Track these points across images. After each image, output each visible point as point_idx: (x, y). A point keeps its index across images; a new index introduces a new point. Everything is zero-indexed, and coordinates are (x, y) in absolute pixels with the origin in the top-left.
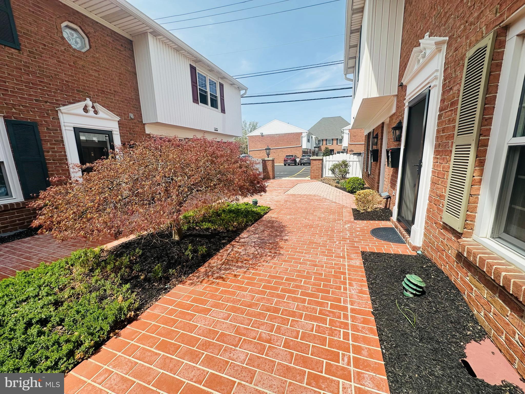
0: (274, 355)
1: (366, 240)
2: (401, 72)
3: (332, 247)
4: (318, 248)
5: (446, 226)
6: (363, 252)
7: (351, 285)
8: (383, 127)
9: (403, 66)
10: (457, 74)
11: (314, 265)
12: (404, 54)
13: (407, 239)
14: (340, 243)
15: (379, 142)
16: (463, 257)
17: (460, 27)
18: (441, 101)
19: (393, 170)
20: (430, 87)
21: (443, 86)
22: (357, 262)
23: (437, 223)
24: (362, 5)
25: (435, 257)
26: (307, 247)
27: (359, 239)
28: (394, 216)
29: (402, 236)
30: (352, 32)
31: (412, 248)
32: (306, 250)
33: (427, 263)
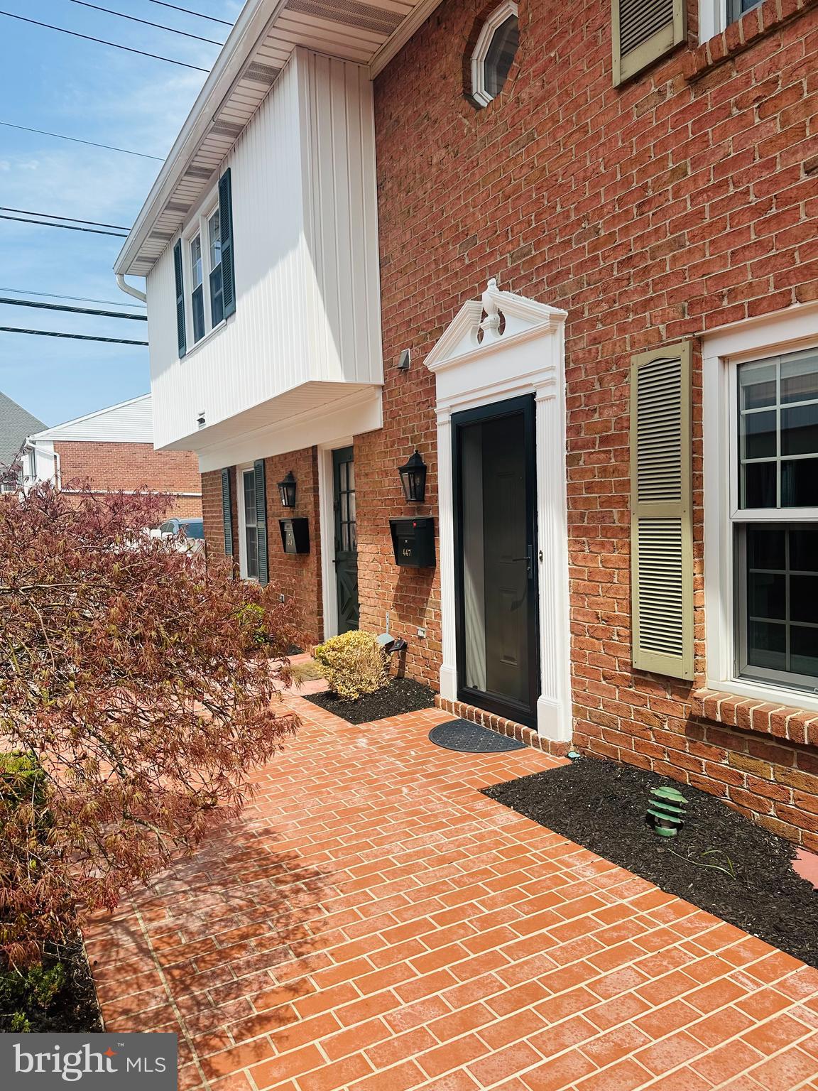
1: (453, 763)
2: (392, 334)
3: (412, 805)
4: (385, 821)
5: (643, 678)
6: (483, 791)
7: (568, 865)
8: (315, 458)
9: (399, 320)
10: (606, 387)
11: (442, 860)
12: (400, 297)
13: (527, 734)
14: (412, 789)
15: (304, 498)
16: (705, 727)
17: (598, 304)
18: (569, 429)
19: (402, 572)
20: (533, 395)
21: (571, 402)
22: (507, 816)
23: (613, 677)
24: (243, 122)
25: (625, 751)
26: (353, 827)
27: (436, 766)
28: (448, 689)
29: (502, 731)
30: (190, 171)
31: (558, 749)
32: (367, 835)
33: (614, 769)
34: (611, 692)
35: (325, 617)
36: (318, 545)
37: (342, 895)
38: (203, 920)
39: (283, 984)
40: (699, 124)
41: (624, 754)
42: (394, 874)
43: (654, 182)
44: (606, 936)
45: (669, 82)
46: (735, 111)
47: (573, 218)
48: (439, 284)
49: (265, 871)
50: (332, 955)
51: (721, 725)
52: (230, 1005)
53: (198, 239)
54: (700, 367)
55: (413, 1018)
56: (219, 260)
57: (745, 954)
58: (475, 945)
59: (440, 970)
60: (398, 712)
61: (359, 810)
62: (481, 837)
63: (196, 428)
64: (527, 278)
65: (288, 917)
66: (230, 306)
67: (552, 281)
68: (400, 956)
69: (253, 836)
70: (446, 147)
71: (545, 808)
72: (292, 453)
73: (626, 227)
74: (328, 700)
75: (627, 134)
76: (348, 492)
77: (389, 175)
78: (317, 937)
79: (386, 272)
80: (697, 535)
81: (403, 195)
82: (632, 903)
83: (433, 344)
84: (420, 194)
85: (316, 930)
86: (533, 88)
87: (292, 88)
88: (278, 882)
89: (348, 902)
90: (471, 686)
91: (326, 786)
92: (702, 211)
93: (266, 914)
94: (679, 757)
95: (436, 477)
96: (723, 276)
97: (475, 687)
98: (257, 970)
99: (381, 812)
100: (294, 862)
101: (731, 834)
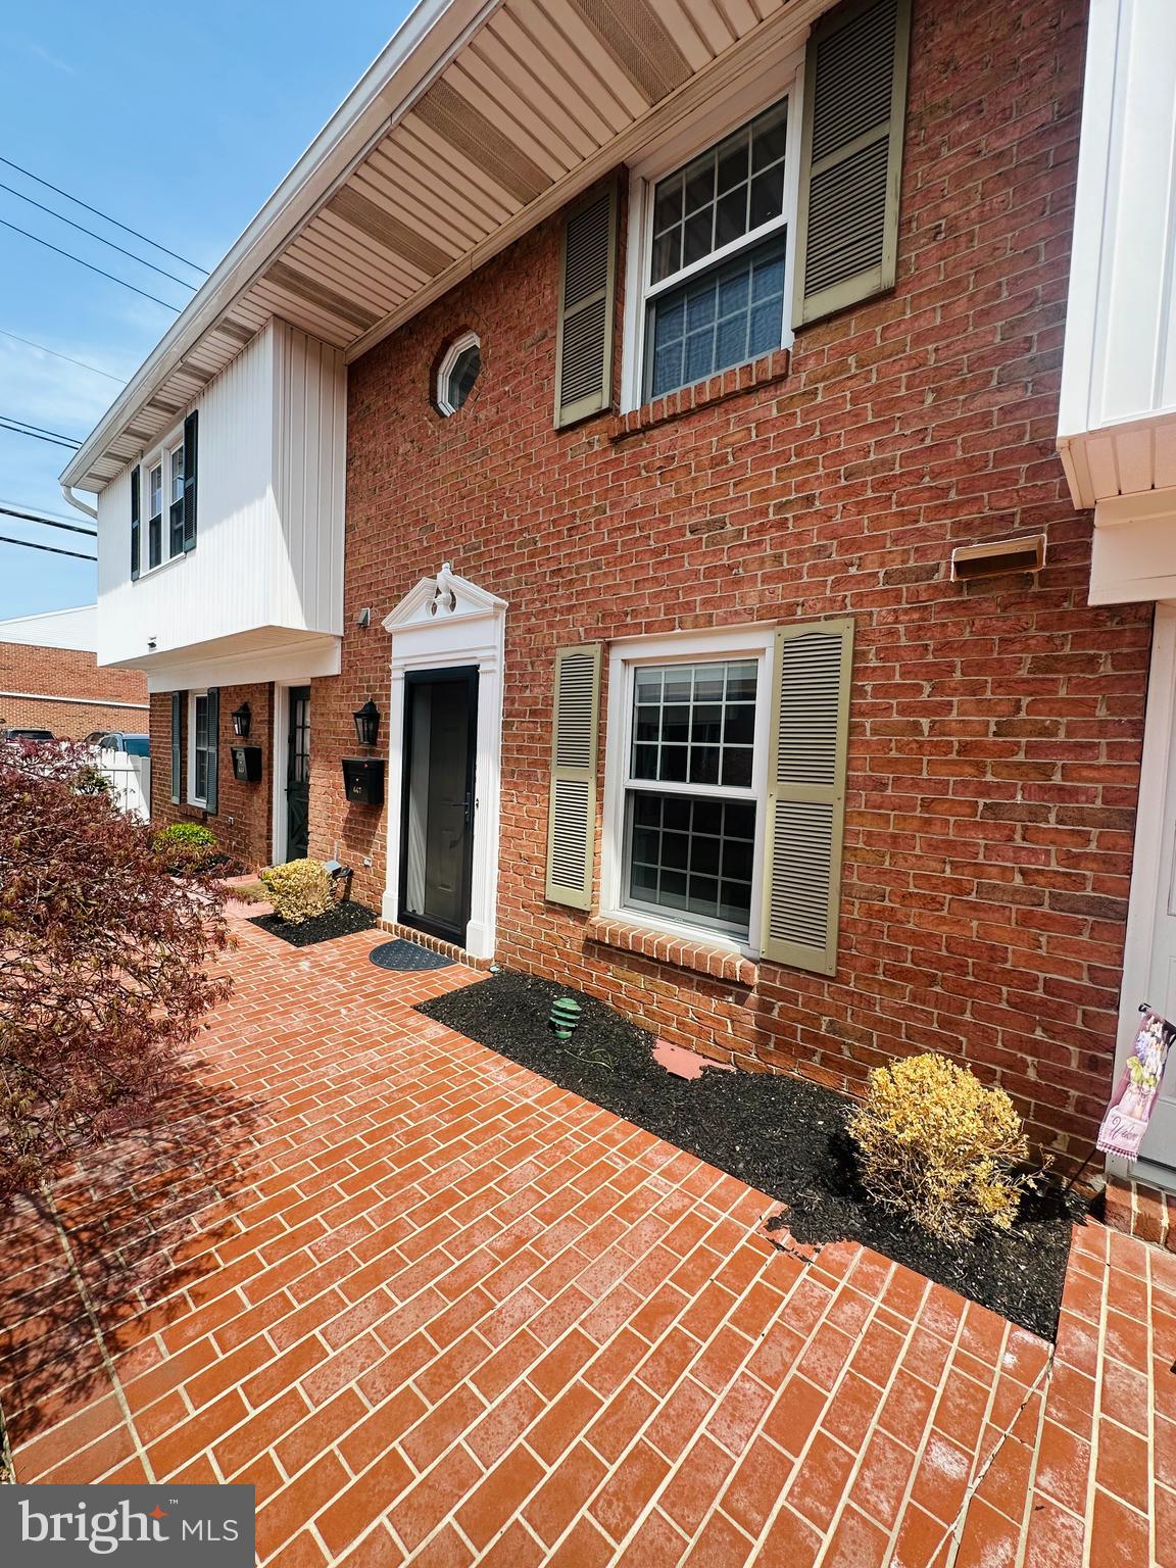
0: (556, 1245)
1: (390, 982)
2: (354, 592)
3: (349, 1025)
4: (323, 1043)
5: (554, 908)
6: (415, 1008)
7: (485, 1071)
8: (272, 693)
9: (361, 583)
10: (537, 669)
11: (376, 1078)
12: (363, 562)
13: (456, 952)
14: (350, 1010)
15: (258, 730)
16: (597, 947)
17: (533, 601)
18: (505, 699)
19: (351, 806)
20: (477, 667)
21: (508, 677)
22: (436, 1029)
23: (530, 906)
24: (214, 370)
25: (535, 965)
26: (291, 1052)
27: (375, 986)
28: (390, 912)
29: (436, 950)
30: (153, 403)
31: (482, 965)
32: (303, 1060)
33: (526, 980)
34: (528, 918)
35: (274, 841)
36: (271, 774)
37: (275, 1124)
38: (120, 1170)
39: (206, 1230)
40: (617, 476)
41: (535, 968)
42: (328, 1097)
43: (581, 513)
44: (513, 1135)
45: (597, 437)
46: (643, 473)
47: (516, 528)
48: (399, 558)
49: (196, 1107)
50: (261, 1190)
51: (609, 946)
52: (145, 1264)
53: (159, 469)
54: (608, 666)
55: (337, 1243)
56: (180, 496)
57: (618, 1136)
58: (399, 1160)
59: (367, 1189)
60: (341, 934)
61: (298, 1034)
62: (411, 1052)
63: (145, 651)
64: (477, 568)
65: (218, 1155)
66: (190, 541)
67: (498, 575)
68: (329, 1181)
69: (185, 1070)
70: (412, 442)
71: (469, 1019)
72: (249, 686)
73: (558, 544)
74: (271, 923)
75: (564, 469)
76: (304, 727)
77: (358, 454)
78: (246, 1173)
79: (350, 537)
80: (600, 796)
81: (371, 474)
82: (535, 1101)
83: (391, 609)
84: (387, 476)
85: (245, 1165)
86: (488, 413)
87: (267, 352)
88: (210, 1117)
89: (281, 1131)
90: (410, 910)
91: (266, 1011)
92: (615, 545)
93: (193, 1154)
94: (577, 970)
95: (388, 725)
96: (627, 598)
97: (414, 911)
98: (179, 1218)
99: (320, 1034)
100: (228, 1095)
101: (611, 1032)
